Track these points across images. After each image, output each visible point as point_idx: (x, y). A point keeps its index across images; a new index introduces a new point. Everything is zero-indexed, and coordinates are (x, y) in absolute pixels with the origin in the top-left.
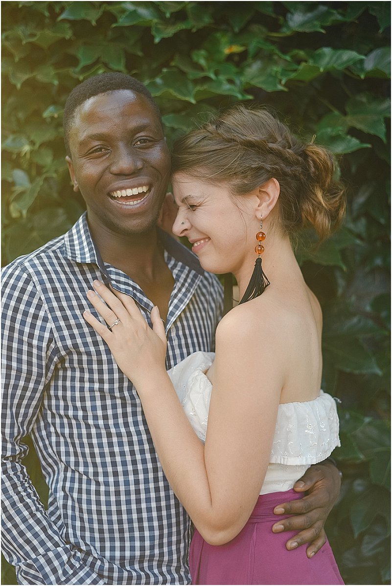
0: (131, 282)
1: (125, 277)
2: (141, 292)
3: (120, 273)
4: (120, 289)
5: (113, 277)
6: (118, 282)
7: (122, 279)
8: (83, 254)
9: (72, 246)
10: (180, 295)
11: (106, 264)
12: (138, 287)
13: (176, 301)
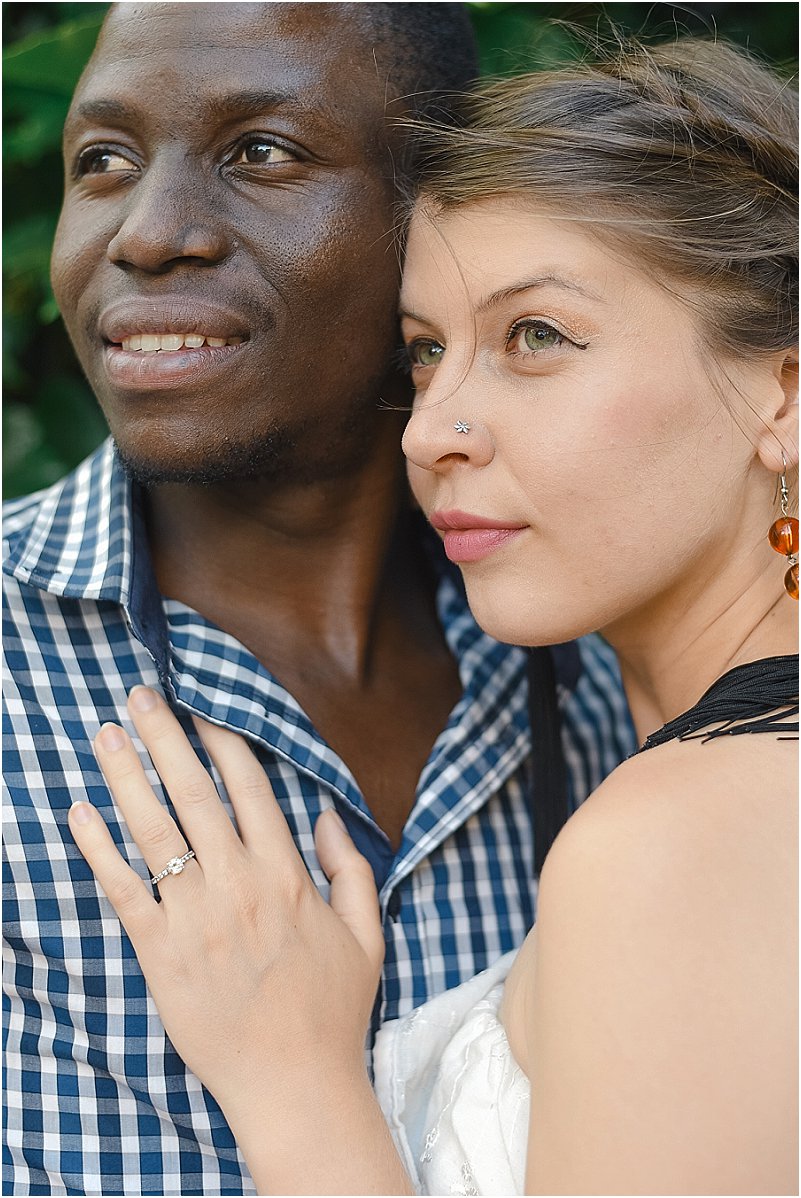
0: (263, 685)
1: (243, 661)
2: (301, 723)
3: (222, 647)
4: (208, 707)
5: (193, 658)
6: (208, 678)
7: (229, 670)
8: (85, 564)
9: (60, 530)
10: (472, 754)
11: (172, 607)
12: (291, 703)
13: (451, 774)
